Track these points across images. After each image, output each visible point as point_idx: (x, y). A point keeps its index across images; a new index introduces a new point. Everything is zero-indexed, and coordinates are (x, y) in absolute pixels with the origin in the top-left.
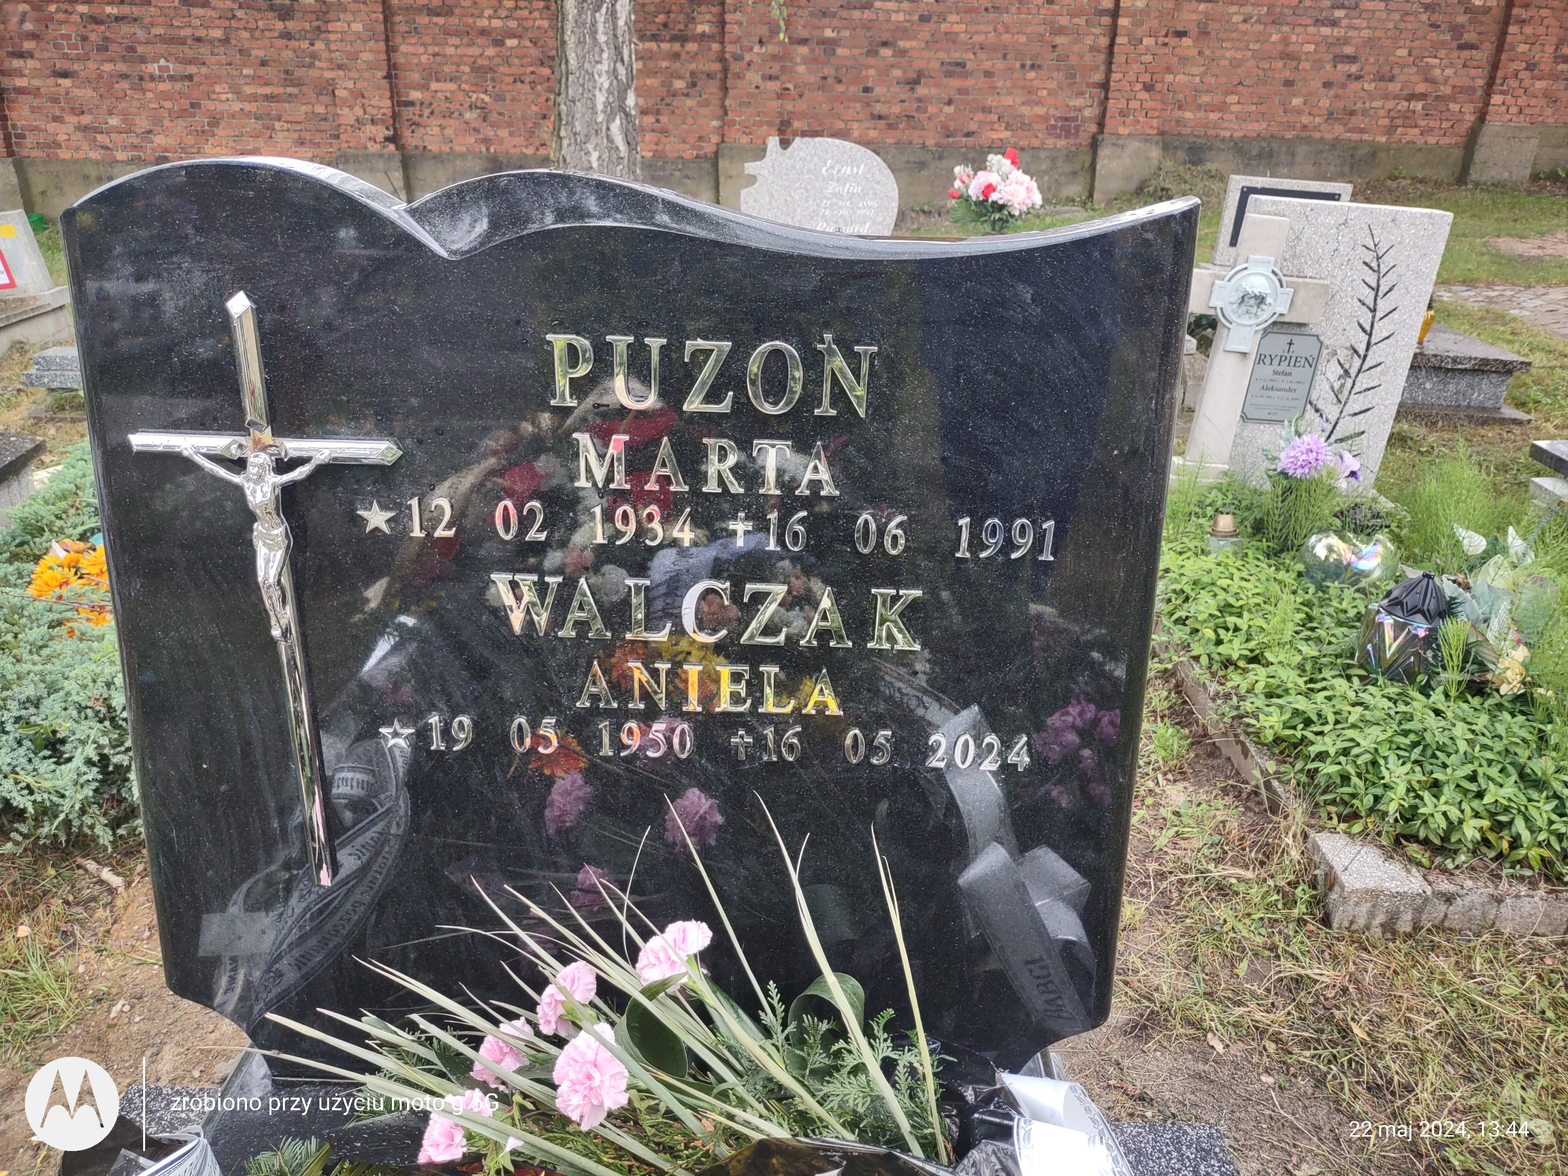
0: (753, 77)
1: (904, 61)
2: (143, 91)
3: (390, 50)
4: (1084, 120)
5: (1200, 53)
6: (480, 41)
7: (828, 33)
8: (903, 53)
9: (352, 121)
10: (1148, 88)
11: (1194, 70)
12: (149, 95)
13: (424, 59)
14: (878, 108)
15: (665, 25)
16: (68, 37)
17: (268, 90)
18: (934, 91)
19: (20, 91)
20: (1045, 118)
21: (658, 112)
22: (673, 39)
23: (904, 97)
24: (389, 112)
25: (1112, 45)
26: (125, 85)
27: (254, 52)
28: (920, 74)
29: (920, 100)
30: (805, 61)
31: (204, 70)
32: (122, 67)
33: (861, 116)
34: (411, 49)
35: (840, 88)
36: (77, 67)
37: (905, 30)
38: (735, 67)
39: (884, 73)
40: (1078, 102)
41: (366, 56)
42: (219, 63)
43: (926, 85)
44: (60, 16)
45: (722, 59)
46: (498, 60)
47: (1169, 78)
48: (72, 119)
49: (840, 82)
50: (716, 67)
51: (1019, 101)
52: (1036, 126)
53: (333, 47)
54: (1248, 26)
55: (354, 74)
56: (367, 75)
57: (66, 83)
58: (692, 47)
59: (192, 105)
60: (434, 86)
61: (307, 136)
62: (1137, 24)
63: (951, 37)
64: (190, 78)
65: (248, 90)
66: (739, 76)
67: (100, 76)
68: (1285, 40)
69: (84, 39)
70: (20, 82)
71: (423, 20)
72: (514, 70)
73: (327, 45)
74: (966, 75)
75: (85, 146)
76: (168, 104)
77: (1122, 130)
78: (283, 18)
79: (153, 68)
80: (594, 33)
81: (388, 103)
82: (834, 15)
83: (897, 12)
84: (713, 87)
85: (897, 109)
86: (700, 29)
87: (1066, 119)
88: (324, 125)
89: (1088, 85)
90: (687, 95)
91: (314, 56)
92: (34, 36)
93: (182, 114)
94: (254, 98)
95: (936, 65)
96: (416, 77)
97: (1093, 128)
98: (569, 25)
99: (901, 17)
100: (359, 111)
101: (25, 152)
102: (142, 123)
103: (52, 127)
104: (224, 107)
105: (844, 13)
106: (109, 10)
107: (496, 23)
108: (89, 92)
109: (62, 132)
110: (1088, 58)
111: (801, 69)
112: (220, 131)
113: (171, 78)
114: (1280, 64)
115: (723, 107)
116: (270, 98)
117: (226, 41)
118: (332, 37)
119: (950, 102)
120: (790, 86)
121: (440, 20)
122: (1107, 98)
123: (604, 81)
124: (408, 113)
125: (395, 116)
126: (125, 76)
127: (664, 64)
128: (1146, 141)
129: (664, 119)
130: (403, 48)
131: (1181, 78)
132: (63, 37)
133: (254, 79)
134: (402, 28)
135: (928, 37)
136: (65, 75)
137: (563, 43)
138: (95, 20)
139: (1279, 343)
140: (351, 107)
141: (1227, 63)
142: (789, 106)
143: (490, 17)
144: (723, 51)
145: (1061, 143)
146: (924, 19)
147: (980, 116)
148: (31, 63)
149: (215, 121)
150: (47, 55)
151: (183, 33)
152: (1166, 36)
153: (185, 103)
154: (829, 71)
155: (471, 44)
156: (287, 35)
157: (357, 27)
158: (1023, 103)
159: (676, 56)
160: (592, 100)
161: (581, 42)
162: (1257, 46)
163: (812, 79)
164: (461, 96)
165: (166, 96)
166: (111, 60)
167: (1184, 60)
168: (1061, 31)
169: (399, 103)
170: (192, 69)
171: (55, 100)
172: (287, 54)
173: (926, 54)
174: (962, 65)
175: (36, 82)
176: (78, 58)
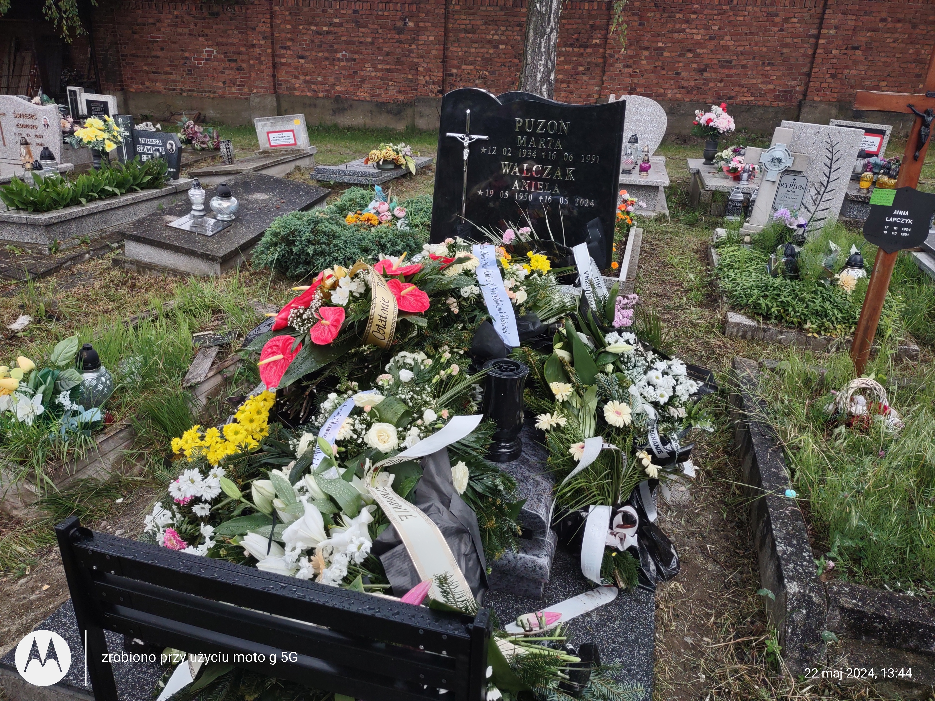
0: (619, 66)
1: (698, 60)
2: (334, 65)
3: (446, 49)
4: (796, 92)
5: (865, 59)
6: (487, 46)
7: (660, 45)
8: (698, 55)
9: (424, 82)
10: (833, 76)
11: (861, 68)
12: (336, 67)
13: (460, 54)
14: (683, 83)
15: (577, 40)
16: (305, 40)
17: (388, 67)
18: (713, 75)
19: (283, 64)
20: (774, 91)
21: (569, 82)
22: (580, 46)
23: (697, 78)
24: (441, 78)
25: (815, 53)
26: (327, 63)
27: (384, 49)
28: (707, 66)
29: (705, 79)
30: (647, 58)
31: (361, 57)
32: (327, 55)
33: (673, 87)
34: (455, 49)
35: (664, 72)
36: (308, 54)
37: (701, 44)
38: (610, 61)
39: (687, 65)
40: (793, 83)
41: (434, 52)
42: (368, 54)
43: (709, 72)
44: (304, 31)
45: (604, 57)
46: (495, 55)
47: (847, 71)
48: (302, 77)
49: (664, 69)
50: (601, 60)
51: (759, 81)
52: (768, 95)
53: (420, 47)
54: (896, 45)
55: (427, 60)
56: (433, 61)
57: (302, 61)
58: (589, 50)
59: (354, 73)
60: (464, 67)
61: (403, 89)
62: (828, 43)
63: (725, 48)
64: (355, 60)
65: (379, 66)
66: (612, 65)
67: (317, 58)
68: (918, 52)
69: (313, 41)
70: (283, 60)
71: (462, 35)
72: (501, 60)
73: (417, 47)
74: (731, 67)
75: (306, 90)
76: (344, 72)
77: (816, 99)
78: (399, 34)
79: (340, 55)
80: (540, 48)
81: (441, 74)
82: (664, 36)
83: (697, 34)
84: (598, 71)
85: (692, 84)
86: (594, 41)
87: (785, 92)
88: (411, 84)
89: (800, 74)
90: (584, 74)
91: (411, 51)
92: (291, 40)
93: (349, 76)
94: (382, 70)
95: (715, 62)
96: (455, 62)
97: (800, 97)
98: (530, 44)
99: (699, 37)
100: (427, 78)
101: (281, 91)
102: (332, 80)
103: (293, 81)
104: (368, 74)
105: (670, 35)
106: (324, 28)
107: (496, 37)
108: (312, 66)
109: (297, 83)
110: (801, 60)
111: (644, 62)
112: (365, 86)
113: (347, 60)
114: (914, 65)
115: (602, 80)
116: (388, 70)
117: (372, 43)
118: (420, 43)
119: (721, 81)
120: (638, 71)
121: (470, 36)
122: (809, 82)
123: (542, 69)
124: (450, 79)
125: (444, 81)
126: (327, 59)
127: (575, 58)
128: (830, 105)
129: (572, 86)
130: (451, 49)
131: (854, 72)
132: (304, 40)
133: (382, 62)
134: (451, 39)
135: (713, 48)
136: (302, 57)
137: (526, 52)
138: (318, 33)
139: (789, 179)
140: (424, 76)
141: (881, 64)
142: (636, 81)
143: (493, 35)
144: (605, 53)
145: (781, 104)
146: (711, 38)
147: (737, 89)
148: (289, 52)
149: (363, 81)
150: (295, 48)
151: (354, 39)
152: (846, 49)
153: (351, 71)
154: (658, 64)
155: (482, 48)
156: (400, 42)
157: (432, 38)
158: (762, 83)
159: (582, 54)
160: (536, 76)
161: (534, 51)
162: (901, 55)
163: (649, 67)
164: (475, 72)
165: (343, 68)
166: (322, 51)
167: (856, 62)
168: (787, 45)
169: (446, 74)
170: (356, 56)
171: (296, 69)
172: (398, 50)
173: (711, 56)
174: (731, 62)
175: (290, 61)
176: (309, 50)
